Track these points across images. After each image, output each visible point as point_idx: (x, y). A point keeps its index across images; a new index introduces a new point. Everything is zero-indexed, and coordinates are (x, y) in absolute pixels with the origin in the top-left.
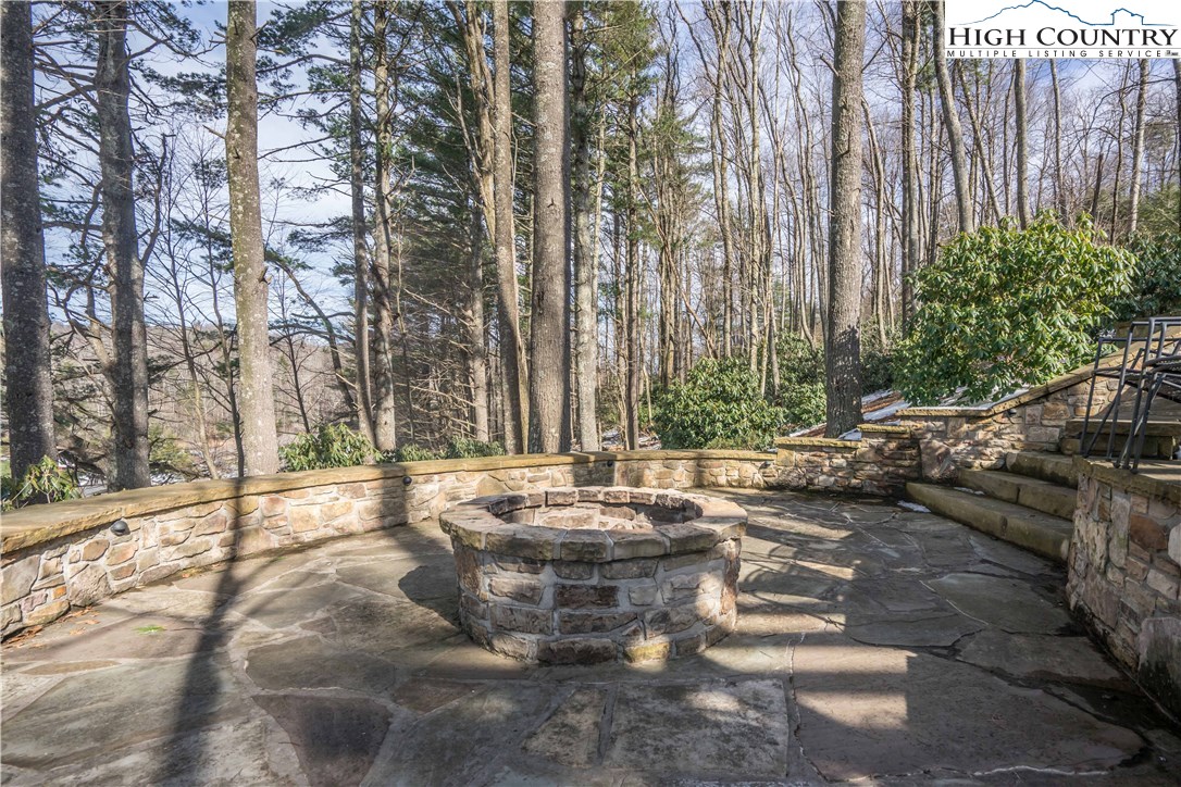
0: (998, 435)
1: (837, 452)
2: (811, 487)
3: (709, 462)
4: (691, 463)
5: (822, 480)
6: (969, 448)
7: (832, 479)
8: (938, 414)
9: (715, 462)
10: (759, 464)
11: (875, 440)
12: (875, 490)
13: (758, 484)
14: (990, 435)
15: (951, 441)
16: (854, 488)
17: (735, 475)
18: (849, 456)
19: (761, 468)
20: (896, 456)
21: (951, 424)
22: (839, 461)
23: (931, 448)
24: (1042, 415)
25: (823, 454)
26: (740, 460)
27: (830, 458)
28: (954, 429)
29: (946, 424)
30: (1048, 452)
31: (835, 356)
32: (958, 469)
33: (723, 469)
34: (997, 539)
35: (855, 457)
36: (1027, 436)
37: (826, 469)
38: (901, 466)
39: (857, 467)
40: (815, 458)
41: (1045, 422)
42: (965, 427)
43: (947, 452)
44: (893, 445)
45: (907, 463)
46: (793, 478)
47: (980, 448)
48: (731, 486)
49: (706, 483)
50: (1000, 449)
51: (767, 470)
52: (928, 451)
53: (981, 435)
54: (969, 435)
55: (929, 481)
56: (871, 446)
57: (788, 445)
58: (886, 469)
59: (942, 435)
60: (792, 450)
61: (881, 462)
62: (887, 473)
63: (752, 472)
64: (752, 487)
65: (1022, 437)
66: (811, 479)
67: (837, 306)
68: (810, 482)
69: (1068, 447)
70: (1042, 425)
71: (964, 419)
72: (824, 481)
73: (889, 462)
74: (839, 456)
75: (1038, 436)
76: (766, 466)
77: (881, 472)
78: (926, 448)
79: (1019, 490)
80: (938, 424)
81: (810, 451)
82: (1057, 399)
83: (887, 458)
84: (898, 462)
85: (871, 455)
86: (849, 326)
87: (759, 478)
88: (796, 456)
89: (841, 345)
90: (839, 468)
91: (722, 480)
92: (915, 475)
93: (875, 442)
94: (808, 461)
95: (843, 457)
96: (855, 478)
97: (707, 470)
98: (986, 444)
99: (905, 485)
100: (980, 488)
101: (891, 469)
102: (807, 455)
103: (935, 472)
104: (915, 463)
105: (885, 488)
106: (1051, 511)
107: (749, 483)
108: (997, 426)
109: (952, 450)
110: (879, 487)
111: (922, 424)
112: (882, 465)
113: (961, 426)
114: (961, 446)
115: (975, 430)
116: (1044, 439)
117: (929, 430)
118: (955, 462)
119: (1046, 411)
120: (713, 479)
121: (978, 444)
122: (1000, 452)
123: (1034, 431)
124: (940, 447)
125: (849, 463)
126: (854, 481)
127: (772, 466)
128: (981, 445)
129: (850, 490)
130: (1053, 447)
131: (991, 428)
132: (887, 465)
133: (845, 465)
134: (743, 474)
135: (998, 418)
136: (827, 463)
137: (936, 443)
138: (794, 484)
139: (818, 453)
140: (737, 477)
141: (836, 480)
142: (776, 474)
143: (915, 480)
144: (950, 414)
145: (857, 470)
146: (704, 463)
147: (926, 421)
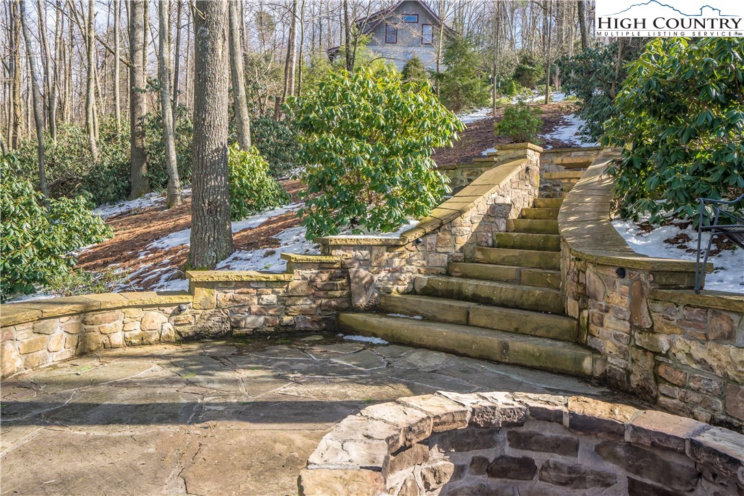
0: (409, 262)
1: (267, 287)
2: (237, 331)
3: (100, 316)
4: (74, 320)
5: (251, 322)
6: (389, 275)
7: (262, 319)
8: (367, 243)
9: (108, 315)
10: (169, 310)
11: (308, 272)
12: (309, 326)
13: (169, 337)
14: (404, 262)
15: (376, 269)
16: (287, 326)
17: (135, 329)
18: (281, 290)
19: (171, 315)
20: (328, 288)
21: (375, 252)
22: (269, 297)
23: (358, 277)
24: (437, 244)
25: (251, 290)
26: (143, 307)
27: (259, 295)
28: (377, 257)
29: (371, 252)
30: (441, 274)
31: (206, 175)
32: (380, 295)
33: (119, 323)
34: (498, 363)
35: (287, 291)
36: (428, 262)
37: (254, 309)
38: (335, 298)
39: (289, 302)
40: (242, 296)
41: (439, 250)
42: (386, 255)
43: (371, 281)
44: (325, 276)
45: (338, 293)
46: (214, 324)
47: (397, 274)
48: (130, 344)
49: (94, 347)
50: (411, 274)
51: (181, 317)
52: (357, 280)
53: (397, 262)
54: (389, 262)
55: (356, 310)
56: (304, 278)
57: (208, 283)
58: (319, 302)
59: (366, 263)
60: (213, 288)
61: (313, 294)
62: (320, 306)
63: (160, 322)
64: (159, 341)
65: (424, 262)
66: (237, 322)
67: (208, 119)
68: (236, 325)
69: (456, 270)
70: (437, 252)
71: (385, 248)
72: (253, 322)
73: (322, 293)
74: (269, 291)
75: (435, 261)
76: (180, 310)
77: (314, 306)
78: (355, 277)
79: (468, 313)
80: (365, 252)
81: (235, 288)
82: (445, 230)
83: (320, 290)
84: (330, 293)
85: (304, 287)
86: (222, 144)
87: (169, 329)
88: (219, 296)
89: (213, 163)
90: (269, 306)
91: (117, 339)
92: (346, 305)
93: (308, 273)
94: (234, 300)
95: (273, 292)
96: (287, 314)
97: (96, 327)
98: (400, 270)
99: (337, 316)
100: (417, 313)
101: (324, 301)
102: (231, 293)
103: (362, 302)
104: (345, 292)
105: (319, 322)
106: (512, 329)
107: (155, 337)
108: (408, 253)
109: (376, 278)
110: (313, 322)
111: (351, 254)
112: (315, 297)
113: (383, 255)
114: (383, 274)
115: (392, 258)
116: (438, 264)
117: (356, 259)
118: (378, 289)
119: (439, 240)
120: (103, 339)
121: (395, 271)
122: (411, 277)
123: (433, 257)
124: (366, 276)
125: (279, 298)
126: (286, 319)
127: (188, 311)
128: (398, 271)
129: (282, 329)
130: (443, 271)
131: (404, 256)
132: (320, 298)
133: (275, 301)
134: (148, 325)
135: (409, 246)
136: (255, 300)
137: (363, 272)
138: (215, 330)
139: (245, 290)
140: (138, 332)
141: (266, 320)
142: (191, 321)
143: (347, 310)
144: (376, 243)
145: (290, 306)
146: (90, 317)
147: (354, 251)
